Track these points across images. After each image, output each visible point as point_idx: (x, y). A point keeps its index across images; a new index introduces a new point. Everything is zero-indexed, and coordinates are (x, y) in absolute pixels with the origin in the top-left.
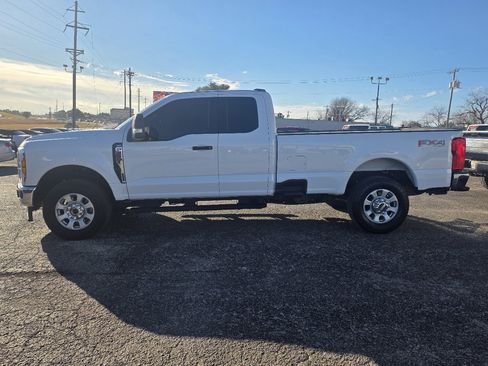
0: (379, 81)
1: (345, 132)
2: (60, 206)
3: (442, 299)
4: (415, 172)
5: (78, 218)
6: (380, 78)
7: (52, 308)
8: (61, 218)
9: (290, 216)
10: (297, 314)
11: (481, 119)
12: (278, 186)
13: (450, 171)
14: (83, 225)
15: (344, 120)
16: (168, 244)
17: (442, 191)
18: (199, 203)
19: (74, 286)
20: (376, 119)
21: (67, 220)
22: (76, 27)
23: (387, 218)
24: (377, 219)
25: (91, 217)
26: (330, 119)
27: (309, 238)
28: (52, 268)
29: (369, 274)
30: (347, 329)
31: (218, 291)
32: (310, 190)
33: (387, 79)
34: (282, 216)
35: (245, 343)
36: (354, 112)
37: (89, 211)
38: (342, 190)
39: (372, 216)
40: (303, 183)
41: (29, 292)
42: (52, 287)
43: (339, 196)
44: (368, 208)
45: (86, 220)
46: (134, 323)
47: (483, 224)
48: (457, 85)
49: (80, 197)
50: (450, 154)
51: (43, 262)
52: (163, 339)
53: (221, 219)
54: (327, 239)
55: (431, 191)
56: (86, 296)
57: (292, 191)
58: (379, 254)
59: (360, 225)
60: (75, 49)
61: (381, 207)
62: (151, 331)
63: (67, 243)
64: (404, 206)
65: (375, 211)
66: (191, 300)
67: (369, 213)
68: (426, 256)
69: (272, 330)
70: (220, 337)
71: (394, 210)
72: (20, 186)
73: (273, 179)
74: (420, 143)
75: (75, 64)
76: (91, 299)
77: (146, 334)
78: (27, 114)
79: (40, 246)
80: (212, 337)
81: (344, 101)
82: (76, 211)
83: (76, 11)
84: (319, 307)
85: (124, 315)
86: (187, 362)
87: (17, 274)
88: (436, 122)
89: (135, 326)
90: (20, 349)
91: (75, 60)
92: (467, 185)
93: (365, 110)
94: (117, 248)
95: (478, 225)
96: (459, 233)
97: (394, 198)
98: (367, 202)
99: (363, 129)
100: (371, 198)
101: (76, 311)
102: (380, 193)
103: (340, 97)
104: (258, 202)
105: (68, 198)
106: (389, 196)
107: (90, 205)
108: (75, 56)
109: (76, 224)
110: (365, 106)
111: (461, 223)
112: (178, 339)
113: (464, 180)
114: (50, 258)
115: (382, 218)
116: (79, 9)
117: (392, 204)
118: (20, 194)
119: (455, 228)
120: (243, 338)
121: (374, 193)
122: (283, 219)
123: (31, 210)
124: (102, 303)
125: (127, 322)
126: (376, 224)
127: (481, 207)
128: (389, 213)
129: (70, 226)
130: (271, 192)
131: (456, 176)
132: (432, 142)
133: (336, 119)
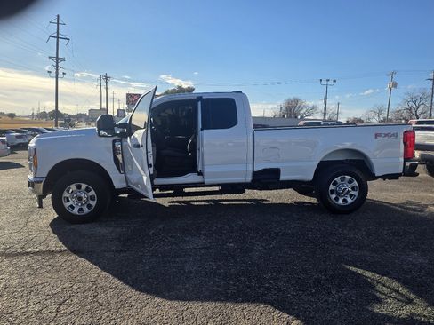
0: (327, 83)
1: (301, 127)
2: (66, 194)
3: (405, 267)
4: (373, 160)
5: (82, 205)
6: (328, 80)
7: (73, 281)
8: (67, 205)
9: (263, 200)
10: (284, 282)
11: (416, 115)
12: (255, 174)
13: (402, 159)
14: (86, 210)
15: (296, 117)
16: (161, 226)
17: (394, 177)
18: (187, 190)
19: (88, 262)
20: (325, 116)
21: (72, 207)
22: (58, 38)
23: (350, 200)
24: (340, 201)
25: (93, 203)
26: (284, 116)
27: (283, 219)
28: (64, 248)
29: (340, 248)
30: (329, 293)
31: (213, 264)
32: (283, 177)
33: (335, 81)
34: (255, 200)
35: (245, 306)
36: (304, 110)
37: (92, 198)
38: (310, 177)
39: (337, 199)
40: (277, 172)
41: (49, 268)
42: (68, 263)
43: (308, 183)
44: (332, 192)
45: (89, 206)
46: (147, 292)
47: (431, 205)
48: (395, 85)
49: (84, 186)
50: (402, 145)
51: (55, 243)
52: (175, 304)
53: (203, 203)
54: (299, 219)
55: (385, 177)
56: (100, 270)
57: (268, 179)
58: (345, 231)
59: (326, 207)
60: (57, 57)
61: (344, 191)
62: (163, 298)
63: (72, 227)
64: (363, 190)
65: (339, 195)
66: (191, 272)
67: (333, 196)
68: (385, 232)
69: (265, 295)
70: (222, 301)
71: (355, 193)
72: (31, 177)
73: (250, 169)
74: (377, 136)
75: (57, 70)
76: (105, 273)
77: (159, 300)
78: (12, 116)
79: (50, 229)
80: (216, 301)
81: (296, 101)
82: (80, 198)
83: (58, 23)
84: (302, 276)
85: (136, 285)
86: (199, 322)
87: (34, 253)
88: (377, 118)
89: (148, 293)
90: (54, 315)
91: (57, 66)
92: (417, 171)
93: (314, 108)
94: (118, 230)
95: (426, 206)
96: (411, 212)
97: (355, 183)
98: (332, 187)
99: (316, 124)
100: (335, 184)
101: (94, 283)
102: (343, 179)
103: (292, 97)
104: (237, 188)
105: (73, 187)
106: (350, 182)
107: (93, 193)
108: (57, 63)
109: (81, 210)
110: (314, 105)
111: (411, 204)
112: (186, 304)
113: (414, 167)
114: (61, 239)
115: (345, 200)
116: (60, 22)
117: (353, 189)
118: (31, 184)
119: (407, 208)
120: (242, 302)
121: (338, 179)
122: (257, 203)
123: (40, 199)
124: (115, 276)
125: (141, 291)
126: (339, 206)
127: (426, 191)
128: (351, 196)
129: (76, 211)
130: (249, 179)
131: (408, 164)
132: (386, 135)
133: (289, 117)
